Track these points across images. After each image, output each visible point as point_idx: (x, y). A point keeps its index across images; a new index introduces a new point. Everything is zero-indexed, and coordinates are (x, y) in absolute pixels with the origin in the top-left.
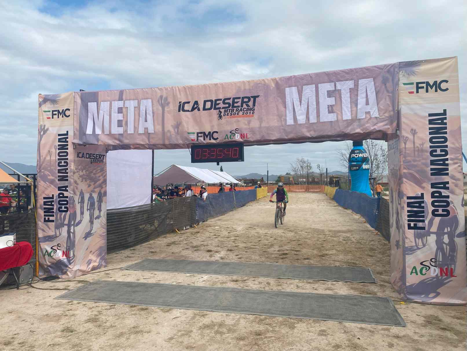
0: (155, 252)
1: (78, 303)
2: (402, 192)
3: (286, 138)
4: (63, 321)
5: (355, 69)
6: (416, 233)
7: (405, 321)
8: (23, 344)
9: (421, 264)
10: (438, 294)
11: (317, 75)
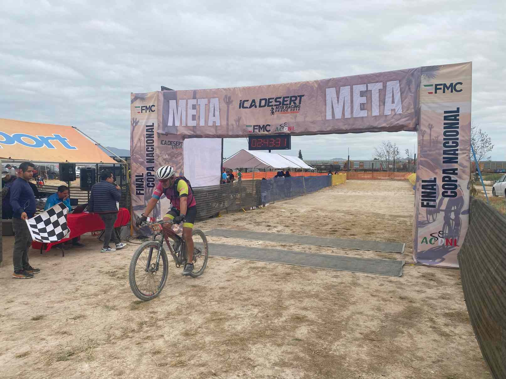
0: (223, 225)
2: (418, 177)
3: (325, 130)
5: (385, 73)
6: (428, 210)
7: (404, 275)
9: (431, 235)
10: (443, 260)
11: (352, 77)
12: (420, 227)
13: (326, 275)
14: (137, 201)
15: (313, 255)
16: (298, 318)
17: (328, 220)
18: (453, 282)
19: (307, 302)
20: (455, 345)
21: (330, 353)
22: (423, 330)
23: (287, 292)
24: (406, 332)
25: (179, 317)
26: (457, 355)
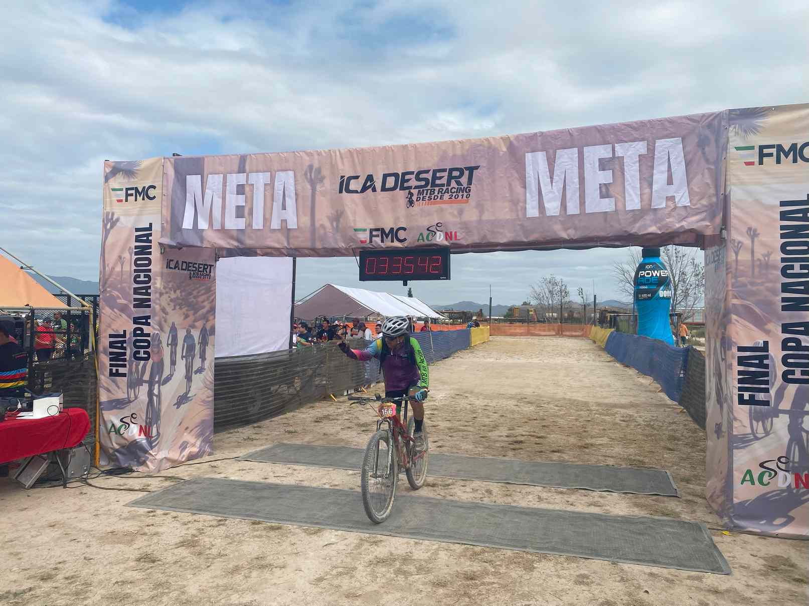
0: (295, 432)
1: (165, 514)
2: (730, 339)
3: (525, 240)
4: (140, 542)
5: (649, 121)
6: (753, 411)
7: (730, 565)
8: (73, 580)
9: (762, 465)
10: (790, 520)
11: (582, 131)
12: (737, 448)
14: (110, 389)
15: (503, 511)
17: (494, 417)
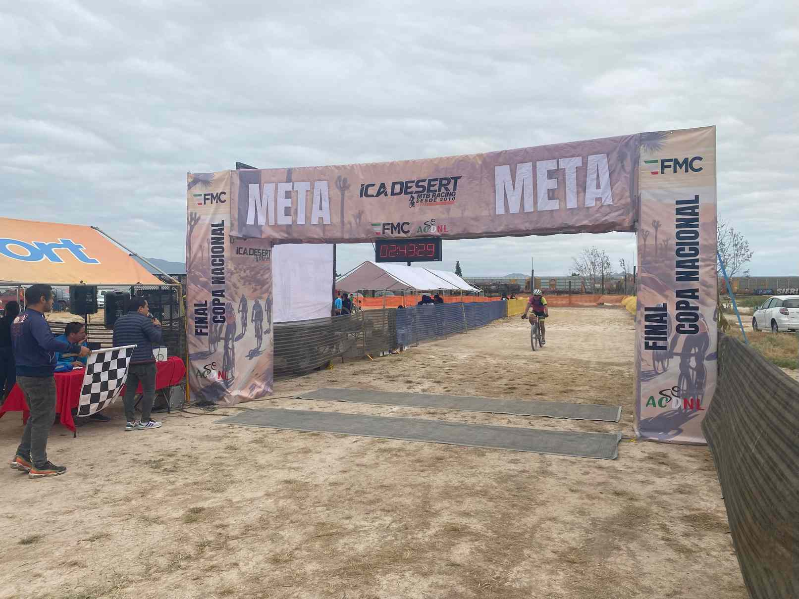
0: (336, 381)
1: (241, 427)
2: (639, 302)
3: (495, 231)
5: (584, 142)
6: (655, 354)
7: (621, 456)
9: (661, 393)
10: (680, 432)
11: (534, 149)
12: (643, 380)
13: (499, 459)
14: (197, 345)
15: (478, 427)
16: (455, 529)
17: (502, 372)
18: (695, 467)
19: (469, 504)
20: (700, 567)
21: (506, 584)
22: (652, 542)
23: (437, 489)
24: (624, 548)
25: (264, 534)
26: (703, 584)
